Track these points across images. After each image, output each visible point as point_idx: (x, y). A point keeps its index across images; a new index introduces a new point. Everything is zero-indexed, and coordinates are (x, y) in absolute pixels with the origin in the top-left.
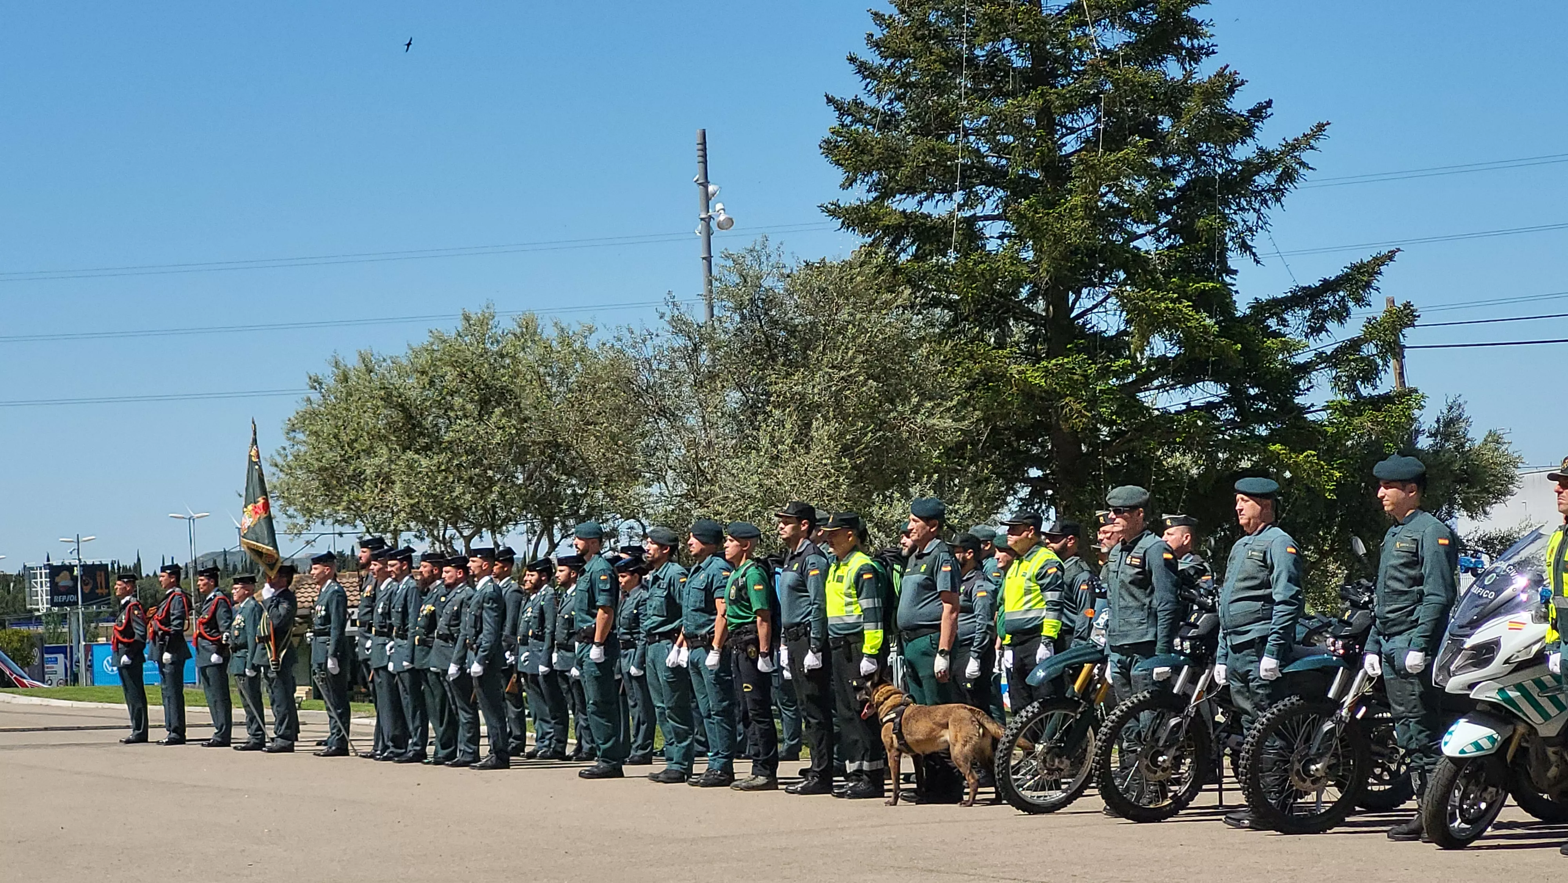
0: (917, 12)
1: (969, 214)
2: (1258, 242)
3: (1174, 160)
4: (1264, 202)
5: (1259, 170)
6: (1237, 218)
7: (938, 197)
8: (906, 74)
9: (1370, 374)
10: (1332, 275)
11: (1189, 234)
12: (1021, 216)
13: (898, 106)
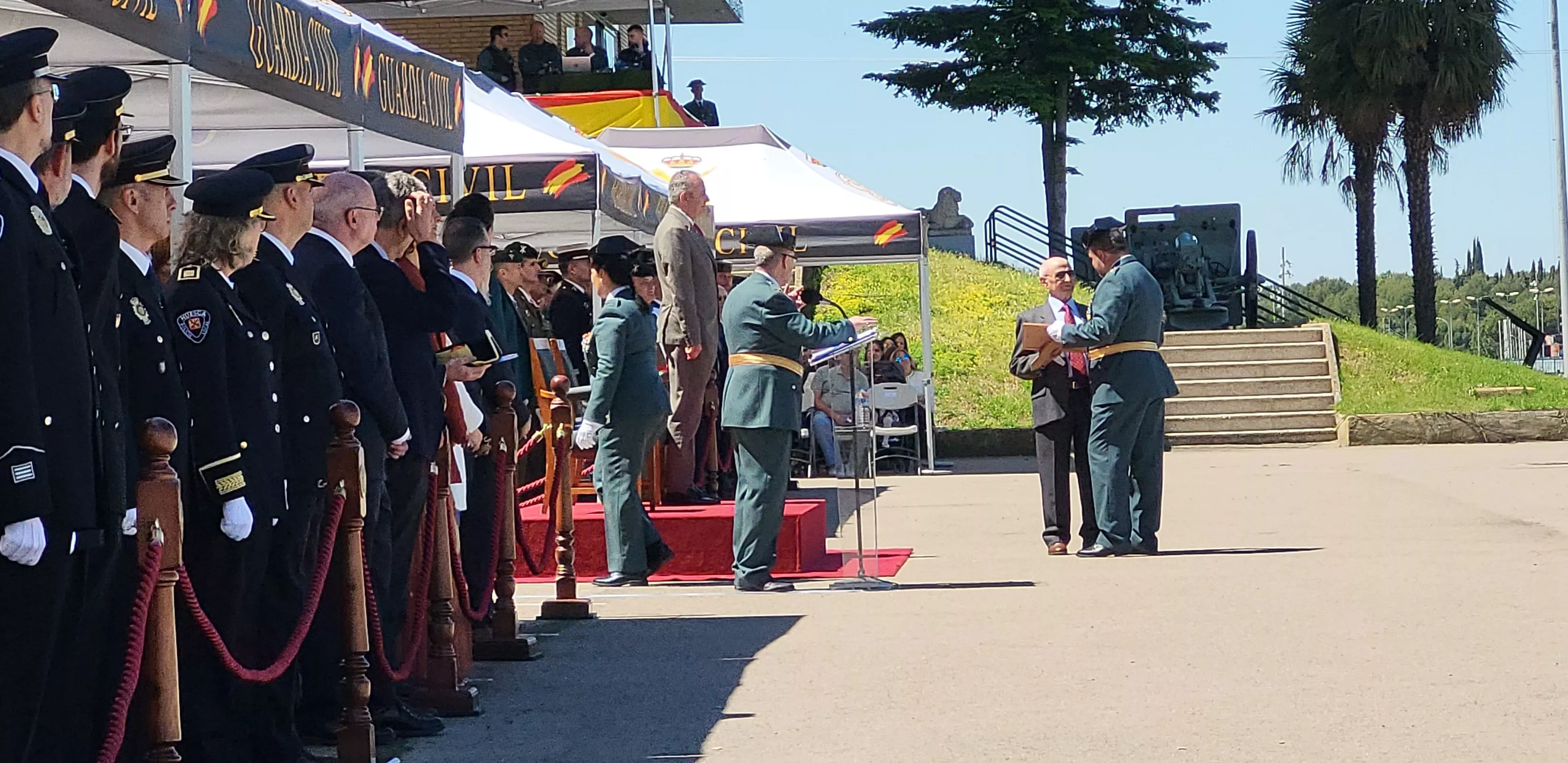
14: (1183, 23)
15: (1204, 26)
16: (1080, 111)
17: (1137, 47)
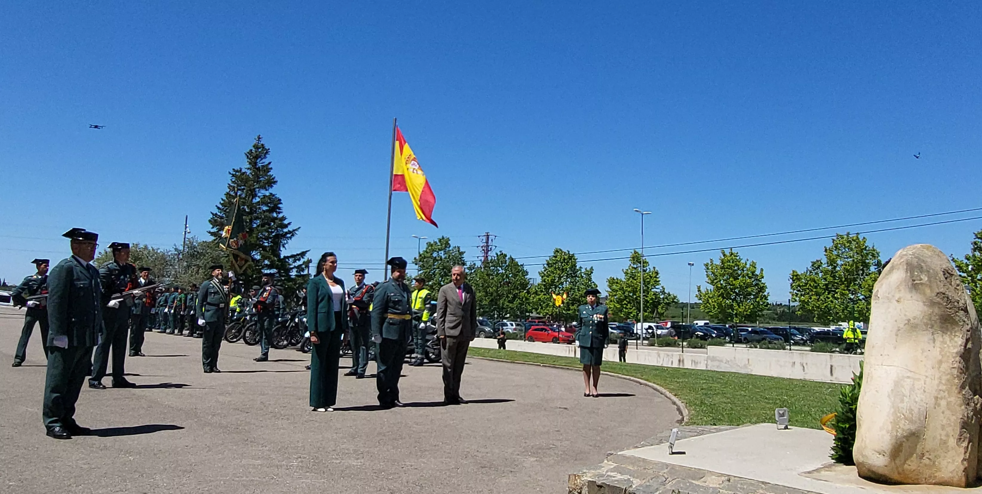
0: (230, 199)
2: (286, 246)
3: (273, 230)
4: (288, 239)
5: (288, 233)
6: (283, 241)
8: (226, 210)
9: (303, 270)
10: (298, 253)
11: (274, 243)
13: (223, 214)
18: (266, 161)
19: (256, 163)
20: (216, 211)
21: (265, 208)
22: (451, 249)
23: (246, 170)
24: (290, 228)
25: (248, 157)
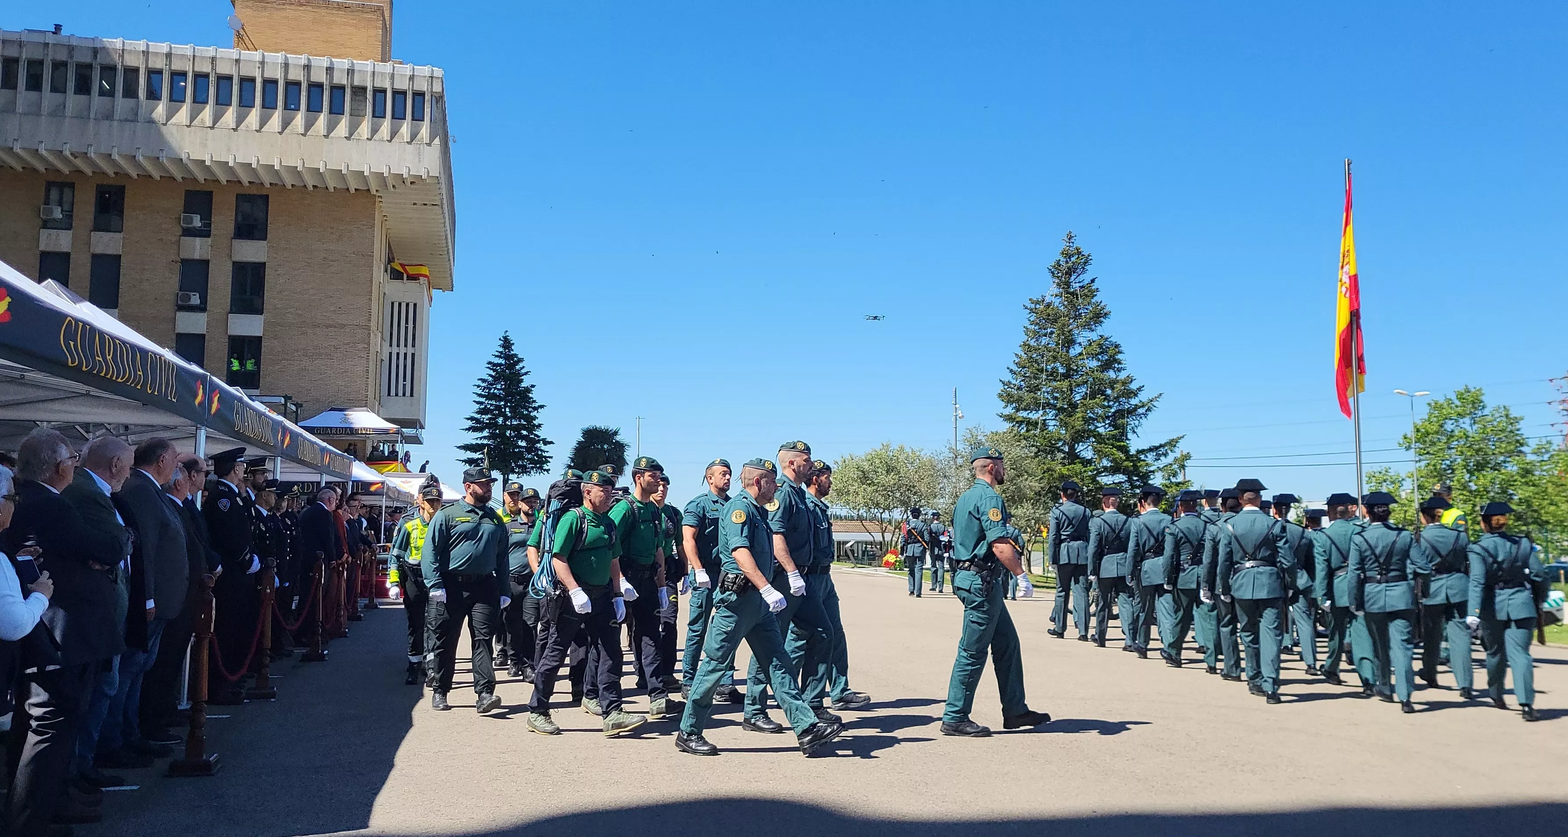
0: (1030, 354)
1: (1044, 418)
2: (1138, 431)
4: (1141, 418)
5: (1140, 407)
6: (1132, 422)
7: (1034, 412)
8: (1025, 374)
9: (1175, 474)
10: (1163, 442)
11: (1116, 427)
12: (1061, 419)
13: (1022, 383)
14: (541, 450)
15: (547, 452)
16: (513, 472)
17: (530, 456)
18: (1086, 278)
19: (1068, 284)
20: (1008, 377)
21: (1094, 364)
22: (1486, 412)
23: (1053, 299)
24: (1143, 397)
25: (1053, 273)
